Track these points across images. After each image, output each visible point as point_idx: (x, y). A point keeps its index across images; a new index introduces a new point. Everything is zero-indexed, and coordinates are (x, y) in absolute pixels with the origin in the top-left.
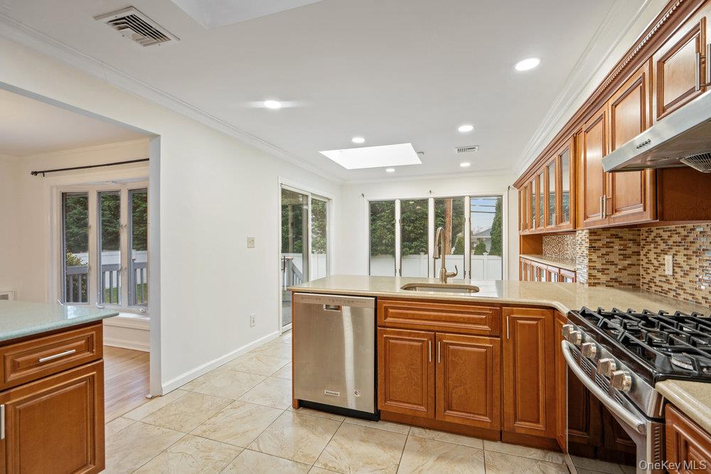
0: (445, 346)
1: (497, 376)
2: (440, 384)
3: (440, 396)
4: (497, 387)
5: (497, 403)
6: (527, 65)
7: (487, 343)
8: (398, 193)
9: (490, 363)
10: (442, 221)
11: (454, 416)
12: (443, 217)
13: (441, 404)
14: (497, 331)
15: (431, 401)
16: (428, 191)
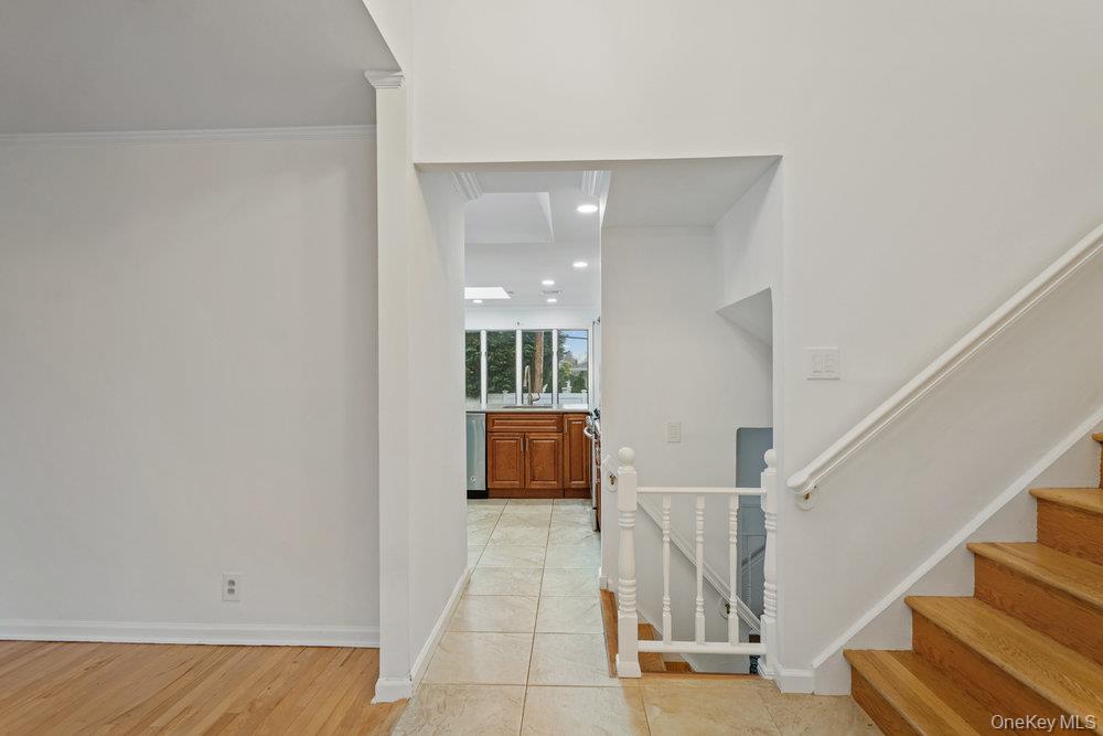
0: (531, 441)
1: (560, 456)
2: (528, 465)
3: (528, 473)
4: (560, 462)
5: (561, 471)
6: (580, 265)
7: (555, 436)
8: (484, 324)
9: (556, 449)
10: (531, 349)
11: (536, 485)
12: (532, 344)
13: (528, 477)
14: (560, 430)
15: (522, 477)
16: (517, 323)
